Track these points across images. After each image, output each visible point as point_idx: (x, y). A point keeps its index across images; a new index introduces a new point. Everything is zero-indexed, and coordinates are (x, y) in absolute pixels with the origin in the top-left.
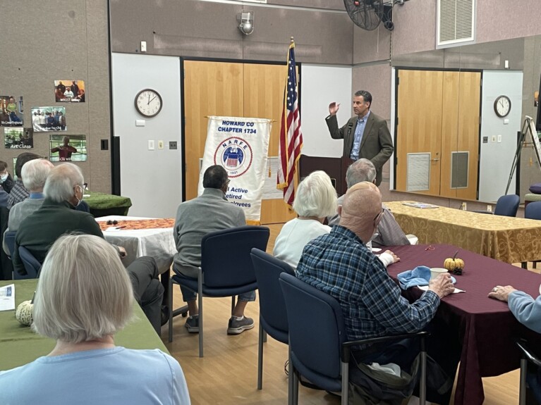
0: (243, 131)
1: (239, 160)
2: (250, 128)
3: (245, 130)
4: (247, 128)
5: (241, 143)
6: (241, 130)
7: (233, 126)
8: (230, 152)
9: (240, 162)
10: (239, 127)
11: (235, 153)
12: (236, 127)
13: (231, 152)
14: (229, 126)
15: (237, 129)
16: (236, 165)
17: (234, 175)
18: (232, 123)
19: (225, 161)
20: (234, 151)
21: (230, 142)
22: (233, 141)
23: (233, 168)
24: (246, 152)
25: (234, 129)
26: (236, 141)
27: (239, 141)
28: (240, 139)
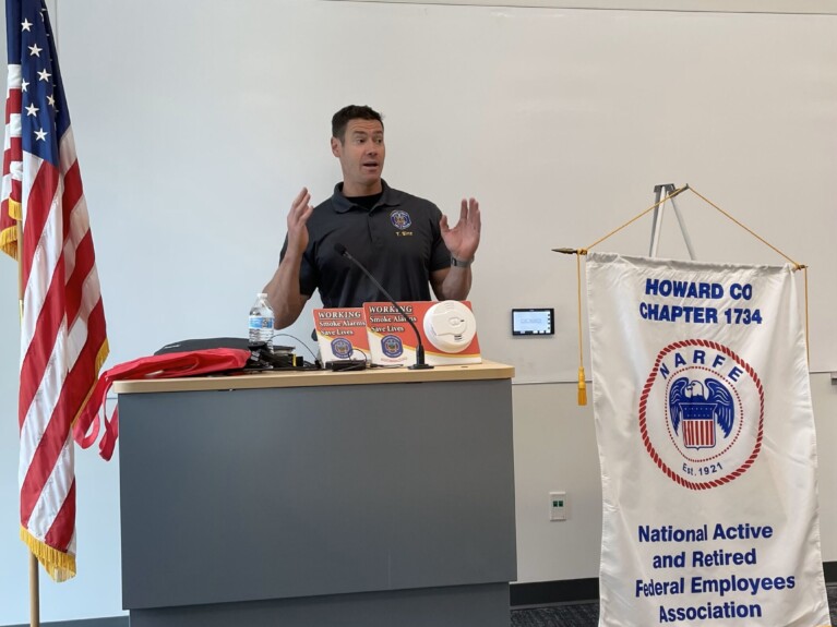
0: (721, 317)
1: (722, 422)
2: (742, 303)
3: (728, 313)
4: (734, 304)
5: (716, 362)
6: (712, 314)
7: (682, 302)
8: (683, 398)
9: (727, 430)
10: (706, 303)
11: (700, 398)
12: (693, 302)
13: (688, 394)
14: (672, 301)
15: (697, 310)
16: (712, 442)
17: (712, 477)
18: (679, 289)
19: (676, 428)
20: (697, 391)
21: (679, 360)
22: (687, 353)
23: (704, 453)
24: (743, 391)
25: (688, 310)
26: (699, 356)
27: (711, 354)
28: (712, 345)
